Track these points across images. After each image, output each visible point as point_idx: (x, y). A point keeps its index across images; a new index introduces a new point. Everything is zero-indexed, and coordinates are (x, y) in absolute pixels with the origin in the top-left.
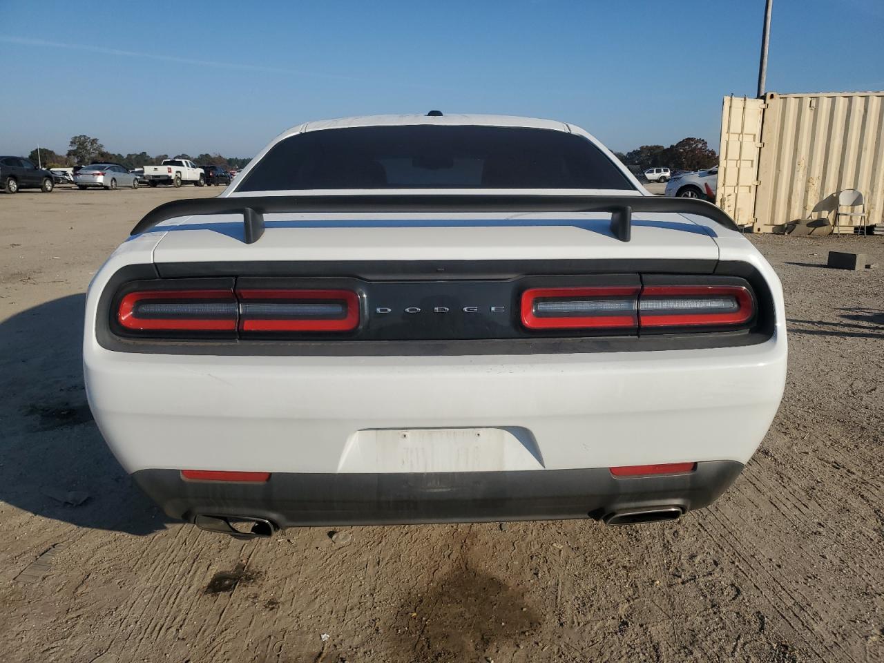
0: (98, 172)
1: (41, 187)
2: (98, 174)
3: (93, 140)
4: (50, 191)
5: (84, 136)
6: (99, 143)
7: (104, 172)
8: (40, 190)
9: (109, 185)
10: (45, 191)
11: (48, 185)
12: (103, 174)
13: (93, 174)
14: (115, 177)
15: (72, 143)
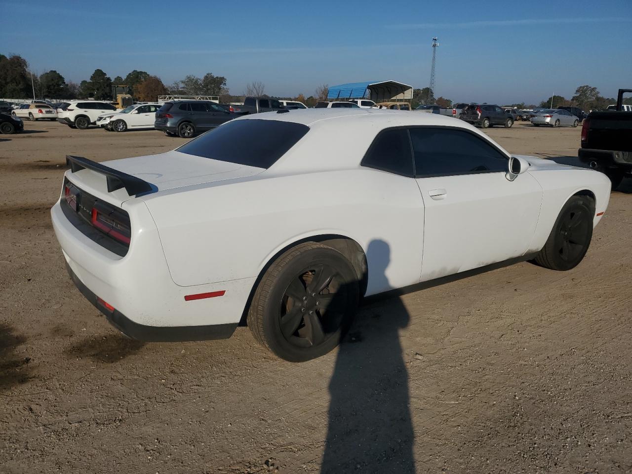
0: (548, 115)
1: (504, 125)
2: (548, 116)
3: (593, 89)
4: (510, 127)
5: (587, 86)
6: (597, 90)
7: (551, 114)
8: (503, 126)
9: (554, 124)
10: (507, 127)
11: (509, 123)
12: (551, 116)
13: (544, 116)
14: (560, 119)
15: (577, 91)
